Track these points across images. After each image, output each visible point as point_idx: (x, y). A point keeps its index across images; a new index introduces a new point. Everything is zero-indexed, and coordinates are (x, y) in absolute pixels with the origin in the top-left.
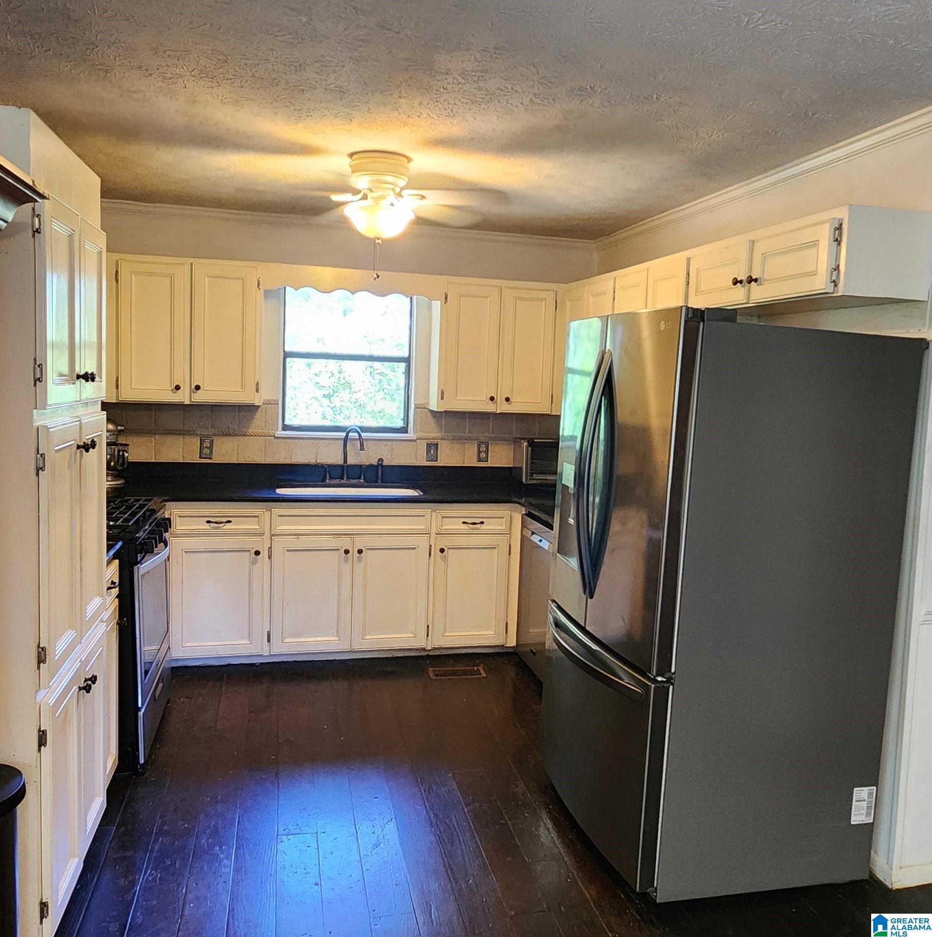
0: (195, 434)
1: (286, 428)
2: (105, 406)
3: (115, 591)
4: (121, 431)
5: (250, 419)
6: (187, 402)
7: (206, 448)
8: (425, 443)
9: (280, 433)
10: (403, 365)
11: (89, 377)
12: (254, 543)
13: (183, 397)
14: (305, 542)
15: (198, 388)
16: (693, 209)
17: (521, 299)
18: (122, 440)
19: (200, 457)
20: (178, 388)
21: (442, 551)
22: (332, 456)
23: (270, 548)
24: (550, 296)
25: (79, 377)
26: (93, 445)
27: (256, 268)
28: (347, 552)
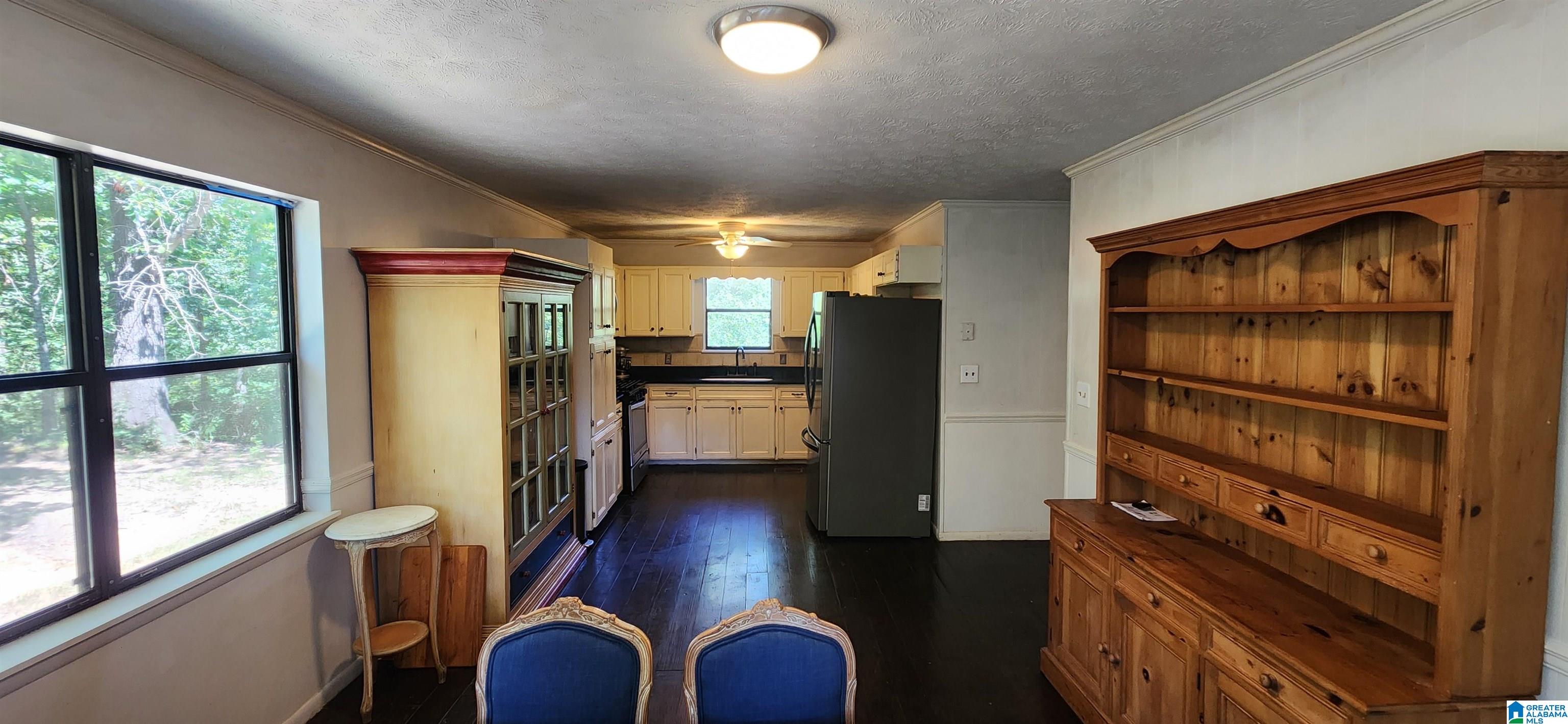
0: (663, 352)
1: (707, 348)
2: (615, 338)
3: (621, 414)
4: (628, 351)
5: (690, 343)
6: (657, 336)
7: (668, 359)
8: (779, 354)
9: (704, 350)
10: (769, 313)
11: (608, 326)
12: (687, 404)
13: (656, 333)
14: (712, 404)
15: (662, 329)
16: (900, 228)
17: (824, 277)
18: (628, 355)
19: (666, 364)
20: (653, 329)
21: (781, 408)
22: (731, 362)
23: (696, 406)
24: (840, 275)
25: (604, 326)
26: (610, 351)
27: (688, 269)
28: (733, 409)
